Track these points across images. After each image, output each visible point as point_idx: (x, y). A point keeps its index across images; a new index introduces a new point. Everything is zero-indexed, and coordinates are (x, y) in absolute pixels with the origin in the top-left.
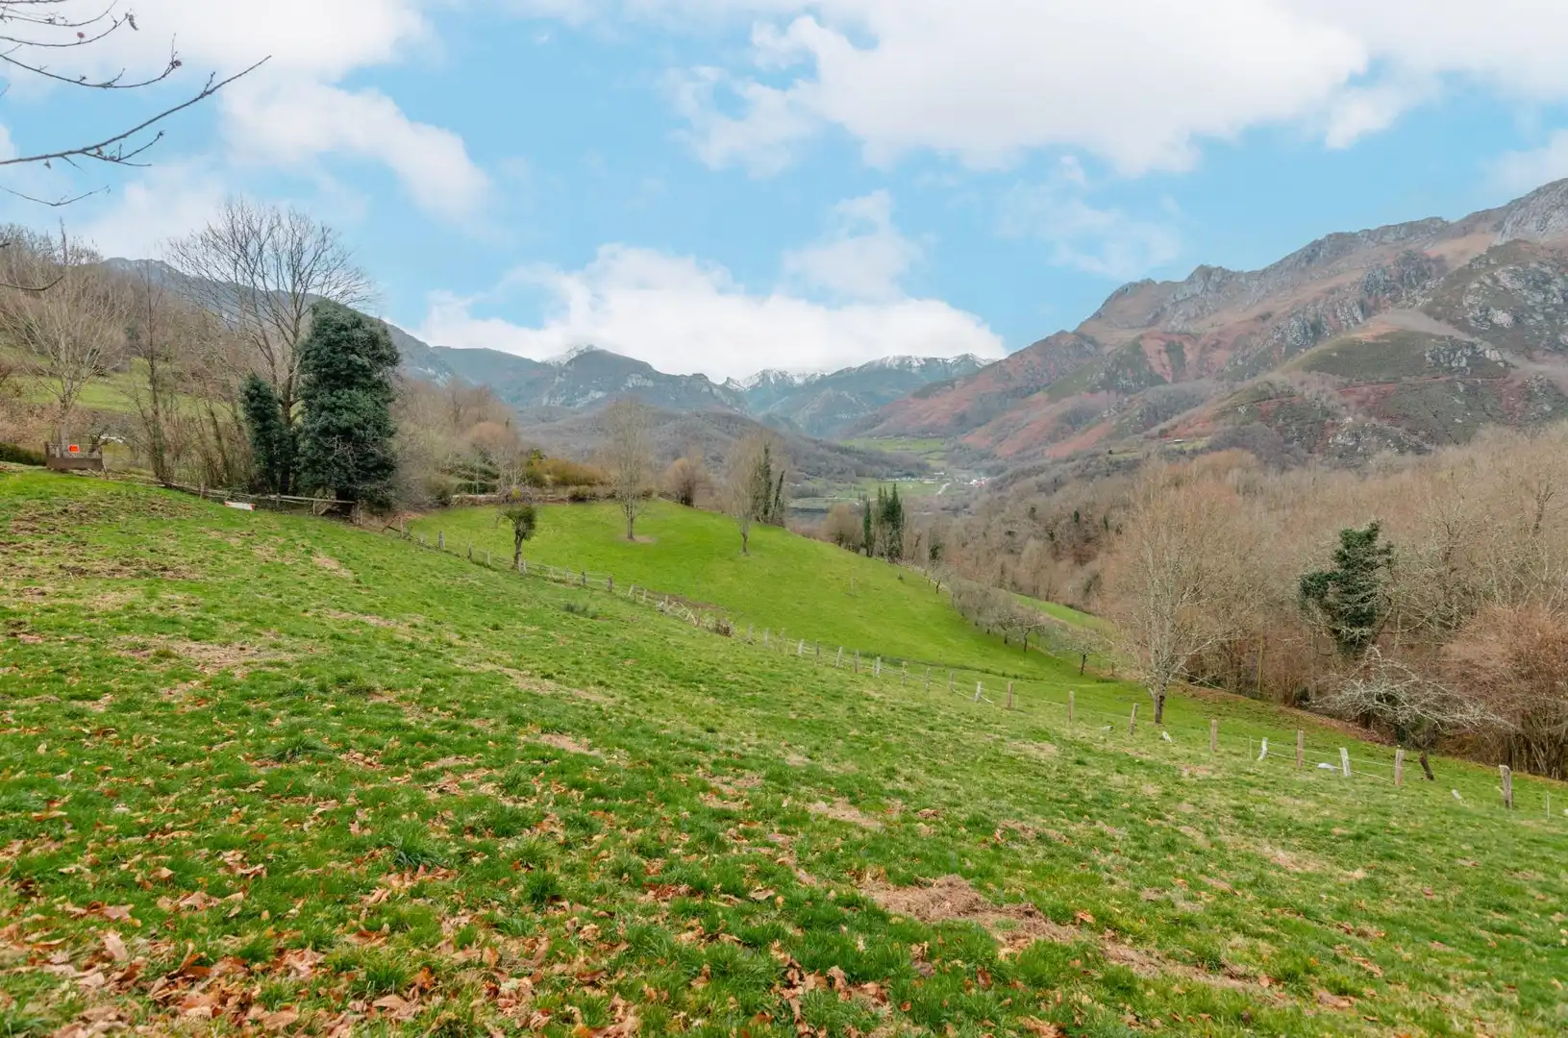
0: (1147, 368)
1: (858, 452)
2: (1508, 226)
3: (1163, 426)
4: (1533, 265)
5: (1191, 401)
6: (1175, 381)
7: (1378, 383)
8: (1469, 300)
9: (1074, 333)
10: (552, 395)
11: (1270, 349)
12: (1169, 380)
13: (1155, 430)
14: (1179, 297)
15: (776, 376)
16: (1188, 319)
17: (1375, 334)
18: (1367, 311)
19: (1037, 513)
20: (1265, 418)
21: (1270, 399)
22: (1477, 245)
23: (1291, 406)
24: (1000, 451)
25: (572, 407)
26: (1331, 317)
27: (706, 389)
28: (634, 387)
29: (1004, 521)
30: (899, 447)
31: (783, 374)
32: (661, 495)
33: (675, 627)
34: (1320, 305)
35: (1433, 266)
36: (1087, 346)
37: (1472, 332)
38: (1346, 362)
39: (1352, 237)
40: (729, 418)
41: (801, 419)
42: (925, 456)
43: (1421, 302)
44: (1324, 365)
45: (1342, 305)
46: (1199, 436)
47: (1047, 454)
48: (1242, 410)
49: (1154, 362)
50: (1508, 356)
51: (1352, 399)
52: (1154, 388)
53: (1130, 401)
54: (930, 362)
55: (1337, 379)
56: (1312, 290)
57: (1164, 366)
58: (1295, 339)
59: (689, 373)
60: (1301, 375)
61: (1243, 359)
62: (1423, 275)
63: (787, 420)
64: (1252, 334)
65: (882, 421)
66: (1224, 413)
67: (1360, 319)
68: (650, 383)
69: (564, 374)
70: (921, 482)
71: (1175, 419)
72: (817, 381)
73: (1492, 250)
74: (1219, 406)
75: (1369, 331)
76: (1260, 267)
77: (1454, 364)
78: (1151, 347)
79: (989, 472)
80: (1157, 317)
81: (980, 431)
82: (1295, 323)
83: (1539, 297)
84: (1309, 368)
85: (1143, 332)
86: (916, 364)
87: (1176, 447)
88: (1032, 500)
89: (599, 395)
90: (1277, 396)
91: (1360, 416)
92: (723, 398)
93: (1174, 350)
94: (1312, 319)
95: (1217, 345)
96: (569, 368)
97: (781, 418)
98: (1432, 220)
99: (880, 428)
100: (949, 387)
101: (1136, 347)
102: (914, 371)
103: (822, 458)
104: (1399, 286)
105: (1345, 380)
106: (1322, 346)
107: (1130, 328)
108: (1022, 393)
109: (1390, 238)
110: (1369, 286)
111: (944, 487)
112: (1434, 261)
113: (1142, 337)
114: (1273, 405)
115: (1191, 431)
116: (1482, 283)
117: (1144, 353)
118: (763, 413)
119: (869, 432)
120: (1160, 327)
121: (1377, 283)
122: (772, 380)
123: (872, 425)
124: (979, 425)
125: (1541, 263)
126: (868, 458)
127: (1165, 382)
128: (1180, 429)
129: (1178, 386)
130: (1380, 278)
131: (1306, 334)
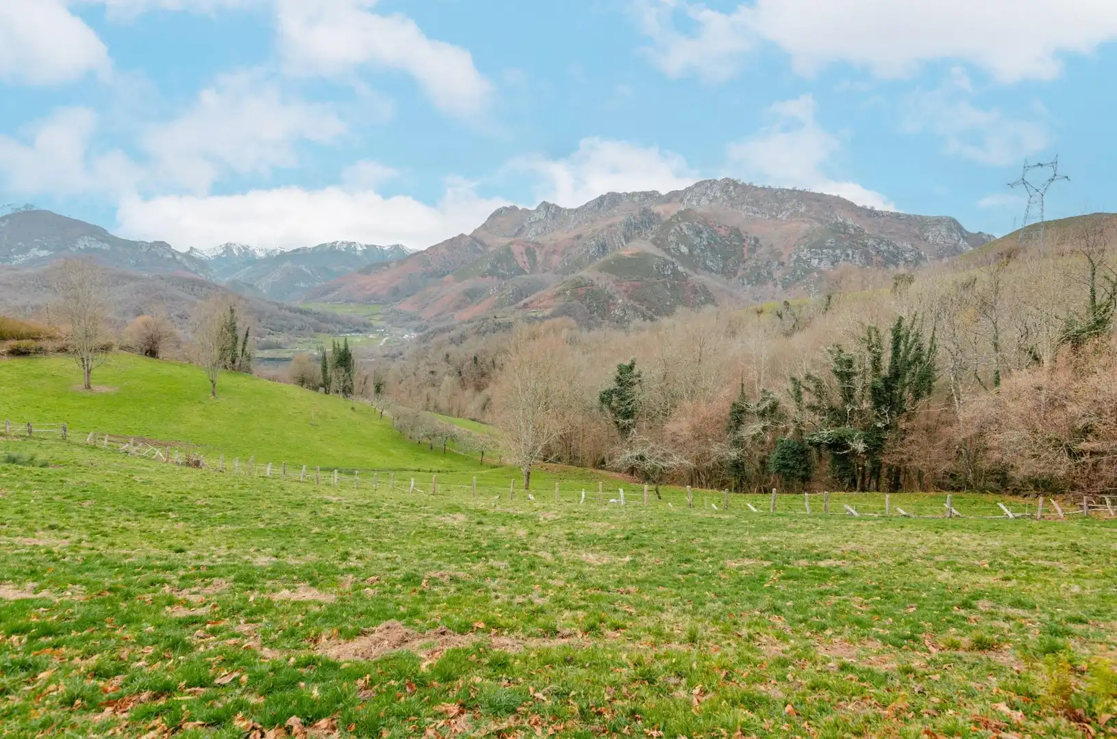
0: (515, 263)
1: (315, 314)
2: (685, 201)
3: (525, 301)
4: (696, 223)
5: (541, 286)
6: (531, 273)
7: (633, 281)
8: (670, 238)
9: (470, 236)
11: (581, 257)
12: (528, 271)
13: (521, 303)
14: (532, 220)
15: (239, 249)
16: (537, 235)
17: (632, 252)
18: (627, 239)
19: (450, 358)
20: (580, 298)
21: (582, 287)
22: (673, 209)
23: (593, 291)
24: (423, 315)
25: (7, 264)
26: (611, 241)
27: (168, 255)
28: (87, 250)
29: (428, 364)
30: (349, 310)
31: (246, 248)
32: (121, 349)
33: (143, 465)
34: (605, 234)
35: (655, 217)
36: (479, 246)
37: (673, 256)
38: (619, 267)
39: (619, 195)
40: (194, 282)
41: (263, 285)
42: (369, 317)
43: (651, 237)
44: (608, 268)
45: (615, 235)
46: (546, 308)
47: (455, 317)
48: (568, 292)
49: (519, 260)
50: (687, 270)
51: (621, 289)
52: (520, 276)
53: (506, 284)
54: (370, 249)
55: (614, 277)
56: (601, 224)
57: (524, 262)
58: (594, 252)
59: (150, 240)
60: (597, 273)
61: (568, 262)
62: (651, 222)
63: (251, 286)
64: (572, 246)
65: (334, 290)
66: (559, 295)
67: (624, 243)
68: (106, 246)
70: (366, 337)
71: (533, 297)
72: (277, 256)
73: (679, 213)
74: (556, 290)
75: (630, 249)
76: (575, 207)
77: (665, 273)
78: (517, 250)
79: (416, 330)
80: (520, 231)
81: (409, 299)
82: (593, 243)
83: (698, 240)
84: (601, 270)
85: (512, 240)
86: (360, 249)
87: (534, 314)
88: (446, 350)
89: (44, 253)
90: (586, 285)
91: (626, 299)
92: (187, 264)
93: (530, 253)
94: (602, 241)
95: (554, 252)
96: (3, 224)
97: (245, 284)
98: (654, 192)
99: (331, 295)
100: (385, 268)
101: (508, 249)
102: (358, 253)
103: (285, 318)
104: (641, 227)
105: (618, 278)
106: (607, 257)
107: (505, 236)
108: (437, 275)
109: (636, 199)
110: (628, 225)
111: (384, 341)
112: (656, 215)
113: (511, 243)
114: (583, 291)
115: (541, 305)
116: (676, 230)
117: (513, 254)
118: (227, 279)
119: (324, 298)
120: (521, 238)
121: (631, 224)
122: (235, 252)
123: (326, 293)
124: (408, 296)
125: (698, 222)
126: (323, 318)
127: (526, 273)
128: (535, 304)
129: (533, 276)
130: (632, 220)
131: (599, 251)
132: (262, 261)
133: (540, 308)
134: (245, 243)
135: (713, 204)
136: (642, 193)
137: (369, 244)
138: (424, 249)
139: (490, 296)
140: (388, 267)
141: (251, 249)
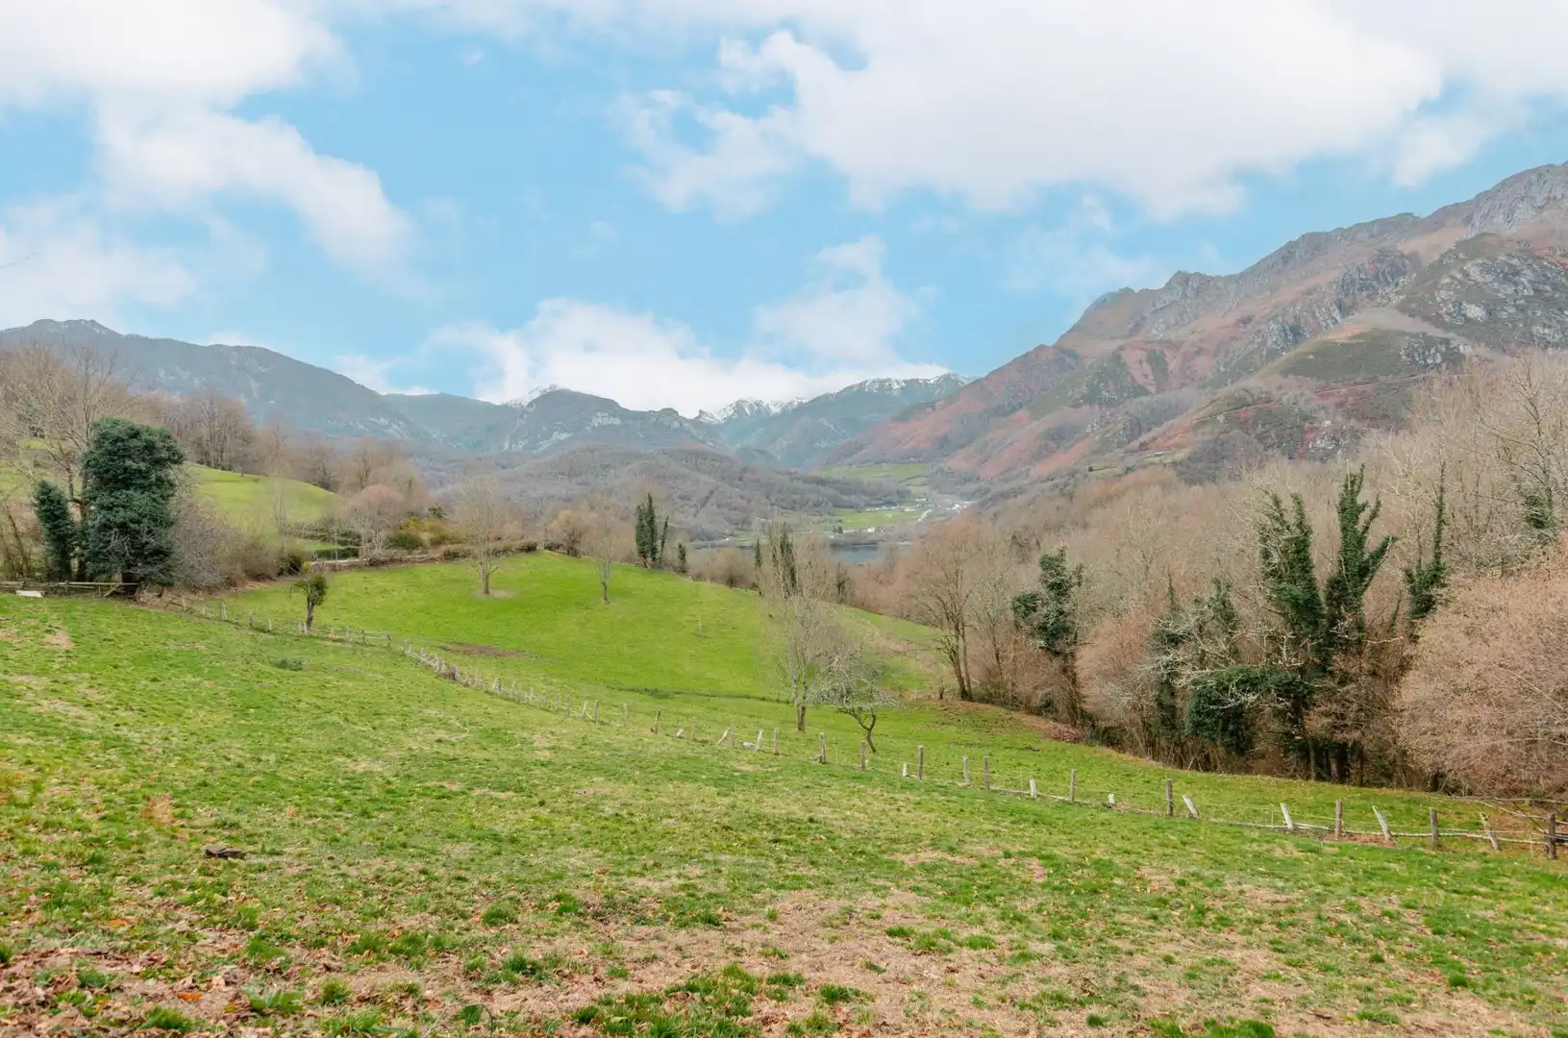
0: (1129, 379)
1: (834, 482)
2: (1477, 220)
3: (1145, 438)
4: (1503, 258)
5: (1172, 411)
6: (1158, 392)
7: (1356, 384)
8: (1442, 295)
9: (1055, 347)
10: (514, 439)
11: (1251, 353)
12: (1152, 389)
13: (1135, 444)
14: (1159, 305)
15: (751, 407)
16: (1168, 328)
17: (1350, 335)
18: (1345, 310)
20: (1244, 425)
21: (1249, 405)
22: (1447, 239)
23: (1270, 410)
24: (982, 472)
25: (534, 452)
26: (1310, 318)
27: (676, 424)
28: (602, 427)
30: (880, 475)
31: (759, 404)
32: (547, 547)
34: (1298, 307)
35: (1407, 262)
36: (1069, 360)
37: (1447, 327)
38: (1325, 364)
39: (1326, 237)
40: (699, 454)
41: (778, 450)
42: (905, 483)
43: (1396, 300)
44: (1298, 368)
45: (1319, 307)
46: (1179, 447)
47: (1031, 473)
48: (1221, 418)
49: (1136, 373)
50: (1481, 351)
51: (1330, 402)
52: (1137, 400)
53: (1111, 415)
54: (910, 386)
55: (1313, 382)
56: (1290, 292)
57: (1146, 376)
58: (1275, 343)
59: (658, 409)
60: (1279, 379)
61: (1225, 366)
62: (1400, 272)
63: (762, 453)
64: (1233, 339)
65: (861, 448)
66: (1202, 423)
67: (1338, 318)
68: (617, 421)
69: (525, 416)
70: (901, 510)
71: (1156, 431)
72: (795, 409)
73: (1461, 245)
74: (1196, 417)
75: (1344, 331)
76: (1237, 270)
77: (1430, 361)
78: (1131, 357)
79: (970, 496)
80: (1137, 327)
81: (962, 452)
82: (1273, 326)
83: (1510, 290)
84: (1285, 373)
85: (1123, 342)
86: (896, 386)
87: (1158, 457)
89: (564, 436)
90: (1255, 402)
91: (1339, 419)
92: (695, 432)
93: (1156, 361)
94: (1291, 321)
95: (1199, 352)
96: (531, 410)
97: (759, 452)
98: (1404, 215)
99: (859, 455)
100: (929, 409)
101: (1116, 358)
102: (895, 393)
103: (797, 491)
104: (1375, 284)
105: (1323, 383)
106: (1302, 348)
107: (1111, 339)
108: (1002, 412)
109: (1363, 235)
110: (1346, 285)
111: (924, 514)
112: (1408, 257)
113: (1121, 348)
114: (1251, 412)
115: (1171, 442)
116: (1454, 278)
117: (1125, 364)
118: (739, 445)
119: (848, 460)
120: (1141, 336)
121: (1353, 281)
122: (747, 410)
123: (852, 453)
124: (962, 447)
125: (1509, 255)
126: (845, 488)
127: (1147, 393)
128: (1160, 440)
129: (1161, 396)
130: (1356, 276)
131: (1286, 340)
132: (777, 417)
133: (1169, 448)
134: (757, 397)
135: (1546, 214)
136: (1373, 223)
137: (909, 378)
138: (983, 374)
139: (1086, 436)
140: (933, 408)
141: (764, 404)
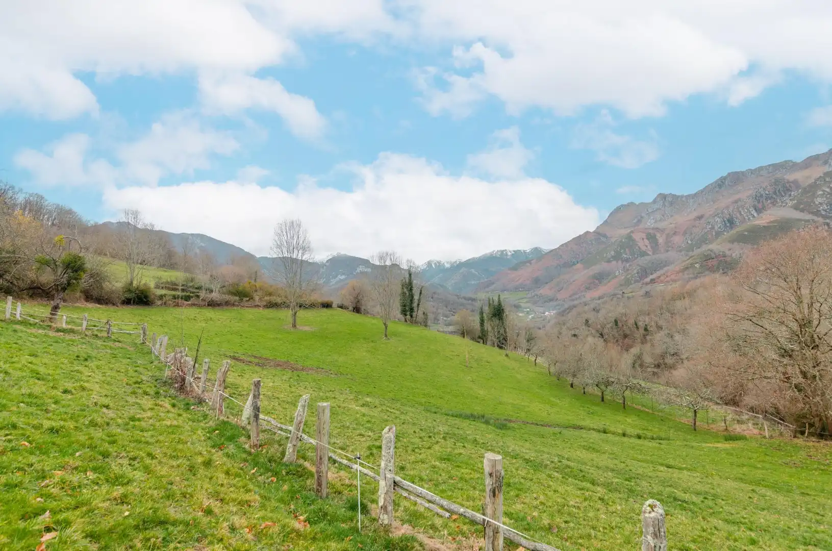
0: (637, 248)
2: (831, 162)
3: (651, 277)
5: (666, 263)
6: (654, 254)
8: (818, 200)
9: (595, 232)
10: (319, 278)
11: (706, 233)
12: (650, 253)
13: (648, 280)
14: (650, 211)
15: (435, 264)
16: (656, 221)
17: (768, 221)
18: (759, 211)
20: (712, 270)
21: (713, 258)
22: (817, 172)
23: (726, 262)
24: (559, 296)
25: (329, 284)
26: (738, 215)
27: (398, 271)
28: (361, 273)
31: (439, 263)
34: (731, 209)
35: (792, 185)
36: (603, 239)
38: (753, 237)
39: (743, 173)
41: (449, 285)
42: (517, 301)
43: (790, 203)
44: (741, 239)
45: (743, 209)
46: (674, 282)
47: (587, 296)
48: (697, 266)
49: (641, 244)
52: (643, 258)
53: (630, 266)
54: (517, 253)
55: (749, 246)
56: (724, 202)
57: (647, 246)
58: (720, 228)
59: (389, 264)
60: (729, 245)
61: (691, 241)
62: (787, 190)
63: (442, 286)
64: (695, 226)
65: (493, 283)
66: (686, 268)
67: (755, 215)
68: (369, 270)
69: (324, 268)
70: (518, 315)
71: (658, 273)
72: (457, 265)
73: (826, 174)
74: (683, 265)
75: (764, 220)
76: (693, 191)
78: (637, 237)
79: (555, 308)
80: (639, 221)
81: (547, 286)
82: (717, 219)
84: (732, 241)
85: (632, 229)
86: (509, 254)
87: (662, 288)
89: (343, 277)
90: (717, 257)
93: (651, 238)
94: (727, 216)
95: (675, 233)
96: (327, 264)
97: (440, 285)
98: (786, 161)
99: (492, 287)
100: (528, 264)
101: (629, 237)
102: (509, 257)
104: (774, 196)
105: (754, 247)
106: (737, 230)
107: (625, 228)
108: (569, 265)
109: (764, 172)
110: (758, 198)
111: (530, 317)
112: (792, 182)
113: (632, 232)
114: (715, 262)
115: (668, 279)
116: (823, 191)
117: (634, 240)
118: (431, 282)
119: (487, 289)
120: (641, 226)
121: (761, 196)
122: (433, 265)
123: (488, 286)
124: (547, 283)
127: (648, 255)
128: (662, 278)
129: (656, 256)
130: (762, 192)
131: (725, 225)
132: (447, 270)
133: (668, 282)
134: (438, 259)
136: (769, 165)
137: (516, 249)
138: (556, 247)
139: (616, 277)
140: (531, 264)
141: (442, 262)
